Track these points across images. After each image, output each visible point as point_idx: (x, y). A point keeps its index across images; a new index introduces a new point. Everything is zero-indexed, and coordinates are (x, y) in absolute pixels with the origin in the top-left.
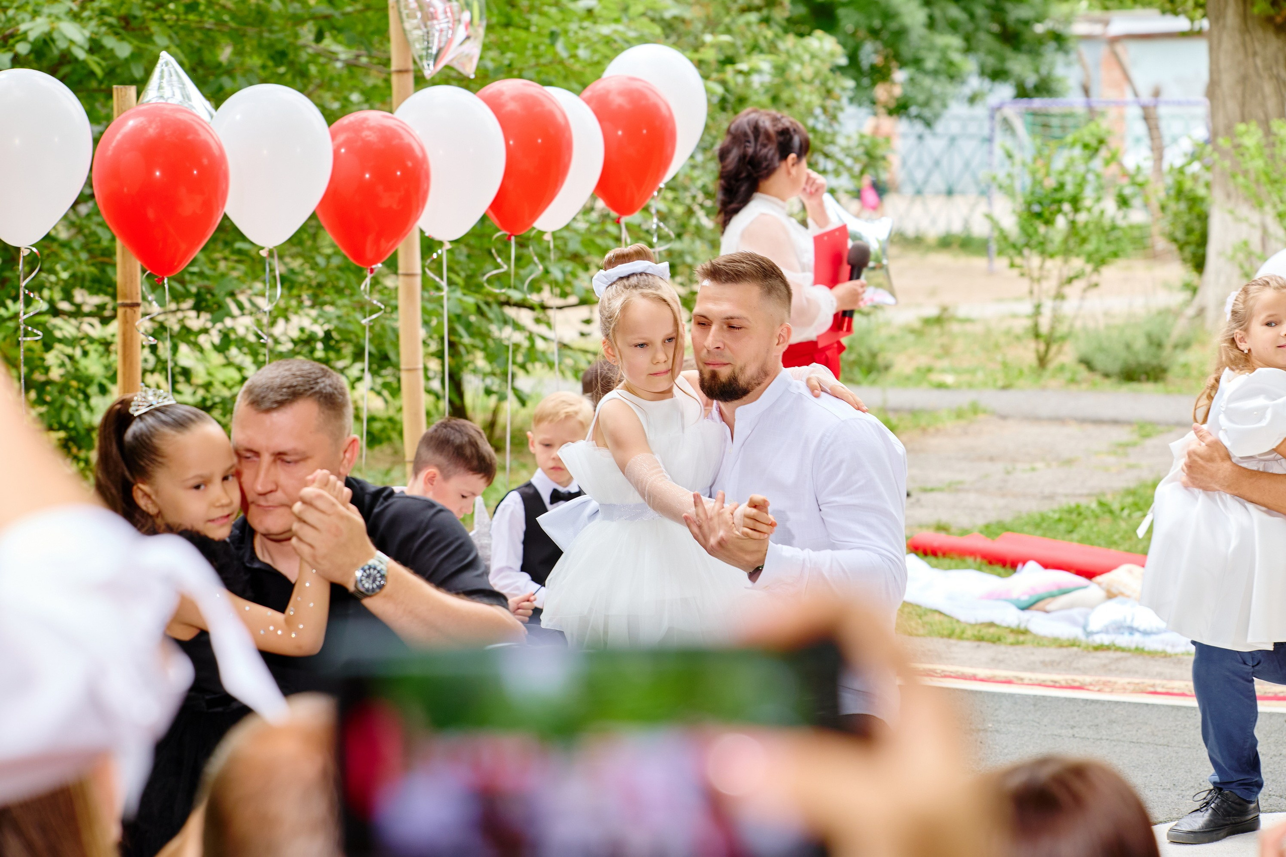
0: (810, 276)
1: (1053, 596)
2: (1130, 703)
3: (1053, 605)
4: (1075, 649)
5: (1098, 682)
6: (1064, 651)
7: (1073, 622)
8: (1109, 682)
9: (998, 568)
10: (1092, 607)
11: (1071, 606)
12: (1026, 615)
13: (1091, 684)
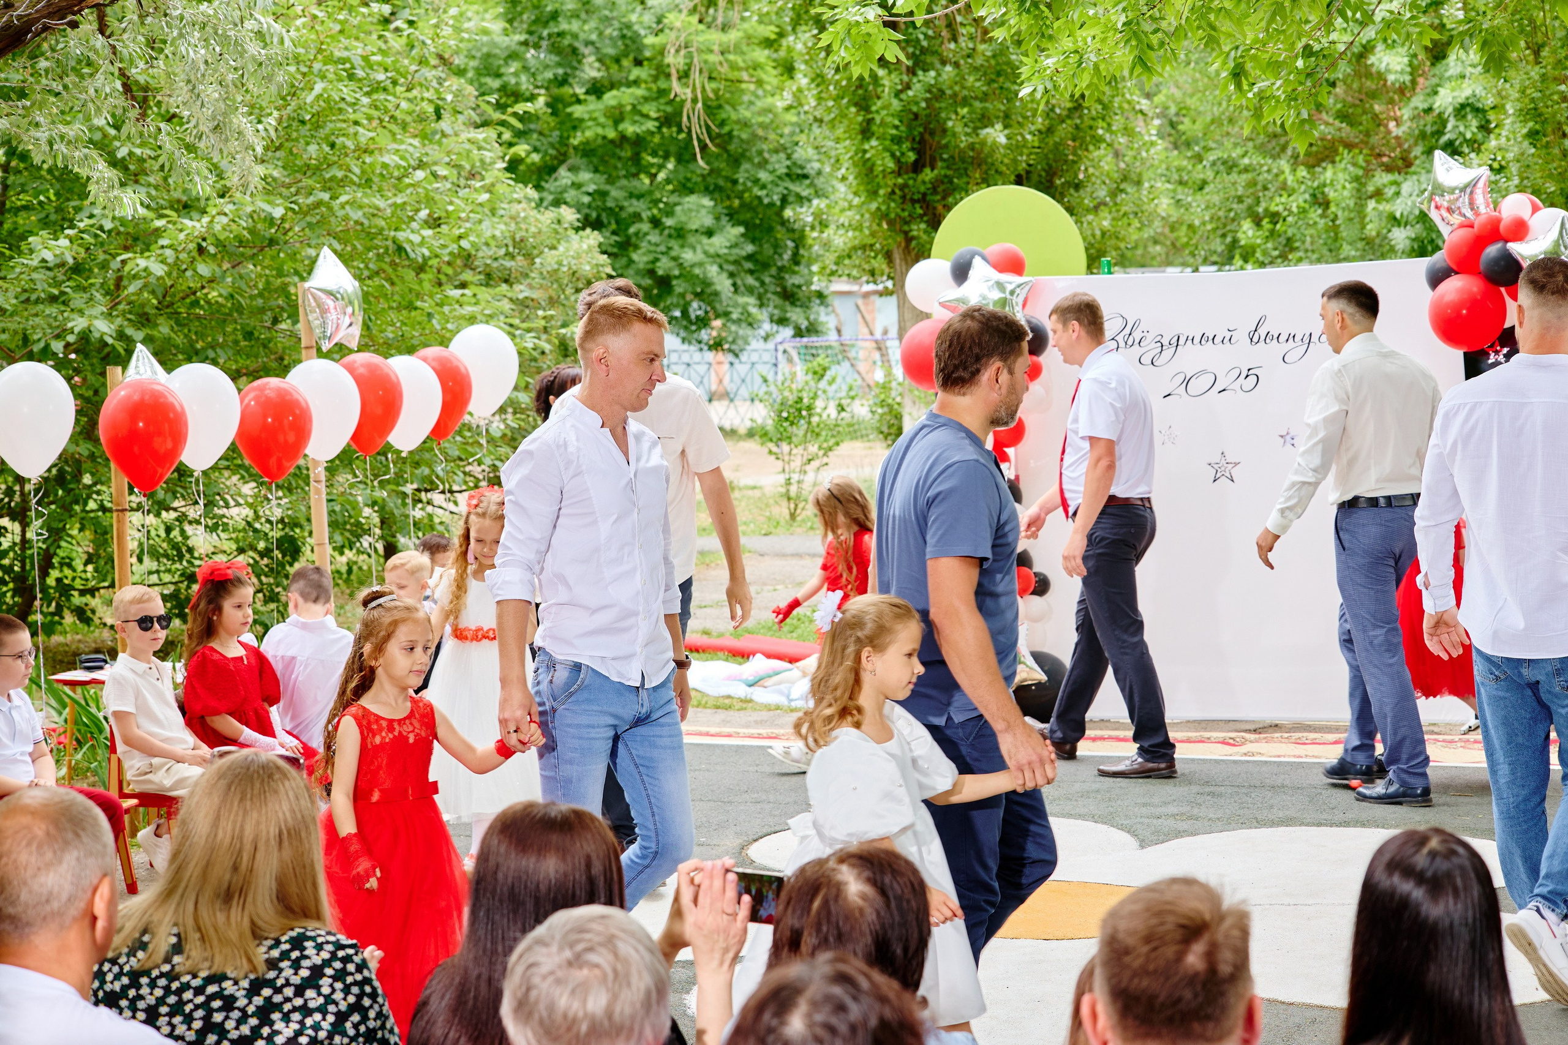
1: (770, 676)
3: (768, 682)
7: (781, 693)
9: (739, 659)
10: (793, 683)
11: (780, 683)
12: (751, 689)
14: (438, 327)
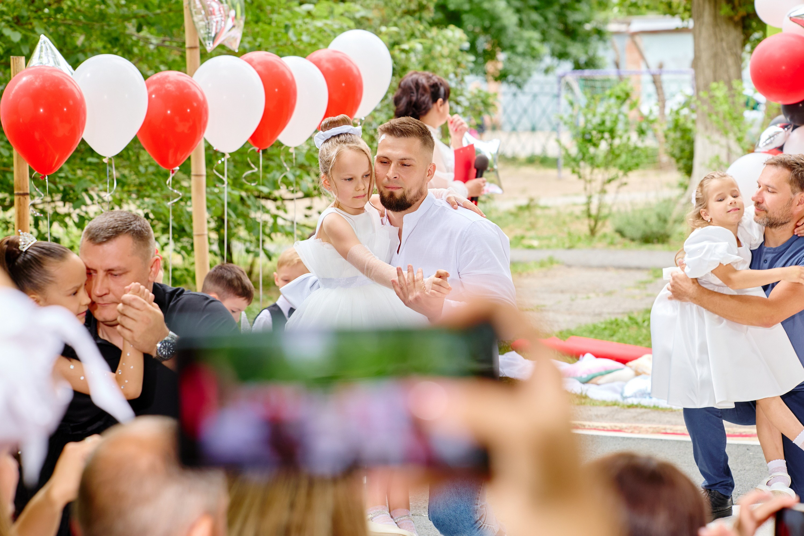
0: (452, 175)
1: (602, 375)
2: (651, 439)
3: (602, 380)
4: (616, 407)
5: (631, 427)
6: (609, 408)
7: (614, 390)
8: (638, 427)
9: (568, 358)
10: (626, 381)
11: (613, 381)
12: (586, 386)
13: (626, 428)
14: (294, 39)
